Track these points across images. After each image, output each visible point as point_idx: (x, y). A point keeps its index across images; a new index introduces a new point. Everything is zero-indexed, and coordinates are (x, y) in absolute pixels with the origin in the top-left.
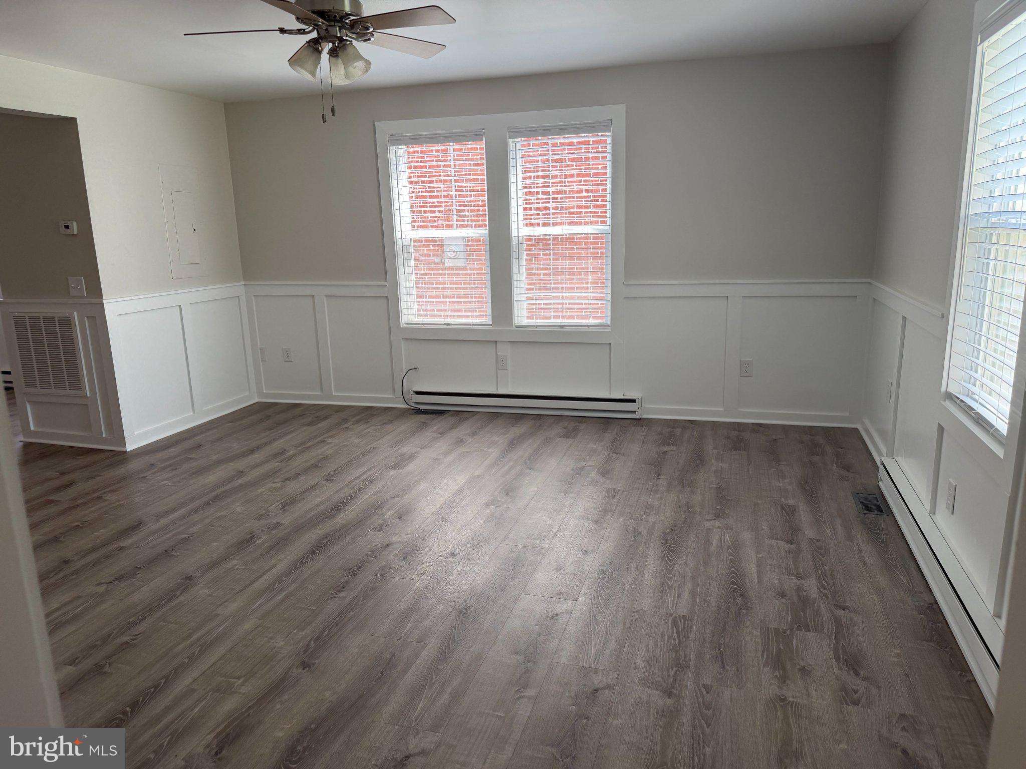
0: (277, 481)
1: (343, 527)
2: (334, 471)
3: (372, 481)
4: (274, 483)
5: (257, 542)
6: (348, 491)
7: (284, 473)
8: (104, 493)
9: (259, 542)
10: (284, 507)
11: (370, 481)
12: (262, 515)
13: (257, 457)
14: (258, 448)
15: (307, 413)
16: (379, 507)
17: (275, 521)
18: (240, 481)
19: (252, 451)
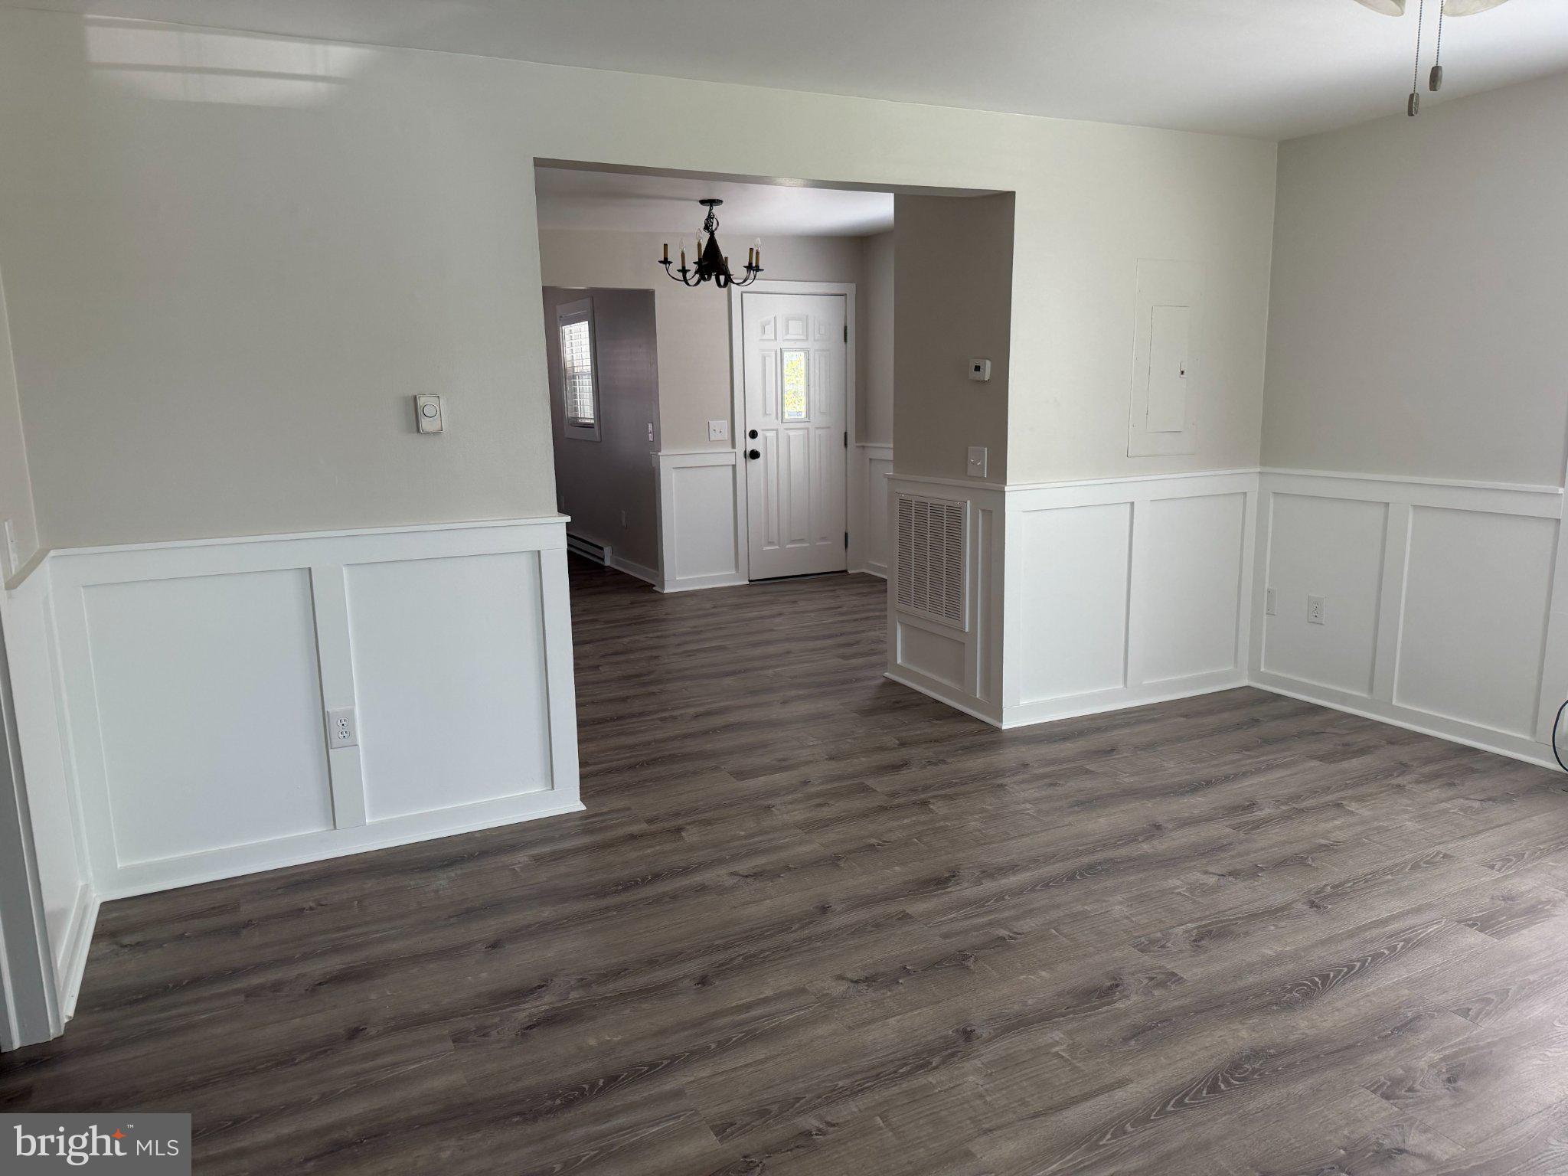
0: (1211, 871)
1: (1302, 1046)
2: (1334, 887)
3: (1413, 943)
4: (1206, 872)
5: (1117, 1005)
6: (1347, 951)
7: (1233, 857)
8: (935, 797)
9: (1120, 1005)
10: (1200, 940)
11: (1407, 941)
12: (1152, 942)
13: (1199, 803)
14: (1209, 783)
15: (1329, 730)
16: (1408, 1026)
17: (1170, 966)
18: (1146, 847)
19: (1195, 788)
